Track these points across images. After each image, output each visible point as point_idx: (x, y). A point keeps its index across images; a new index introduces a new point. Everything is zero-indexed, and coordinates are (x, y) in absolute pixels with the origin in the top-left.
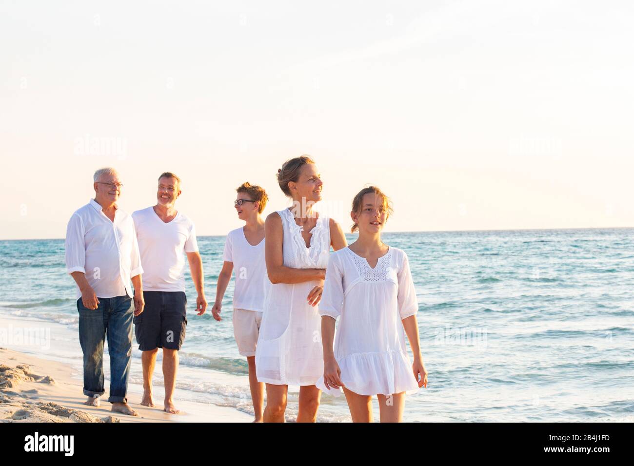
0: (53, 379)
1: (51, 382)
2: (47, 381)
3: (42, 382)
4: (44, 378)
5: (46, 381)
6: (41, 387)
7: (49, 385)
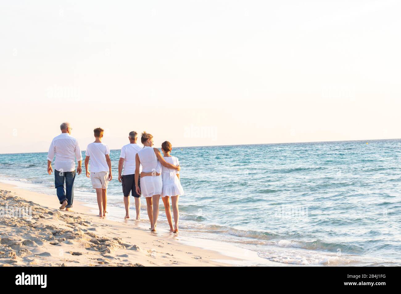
0: (139, 247)
1: (137, 249)
2: (135, 248)
3: (131, 249)
4: (132, 246)
5: (133, 248)
6: (130, 253)
7: (136, 251)
